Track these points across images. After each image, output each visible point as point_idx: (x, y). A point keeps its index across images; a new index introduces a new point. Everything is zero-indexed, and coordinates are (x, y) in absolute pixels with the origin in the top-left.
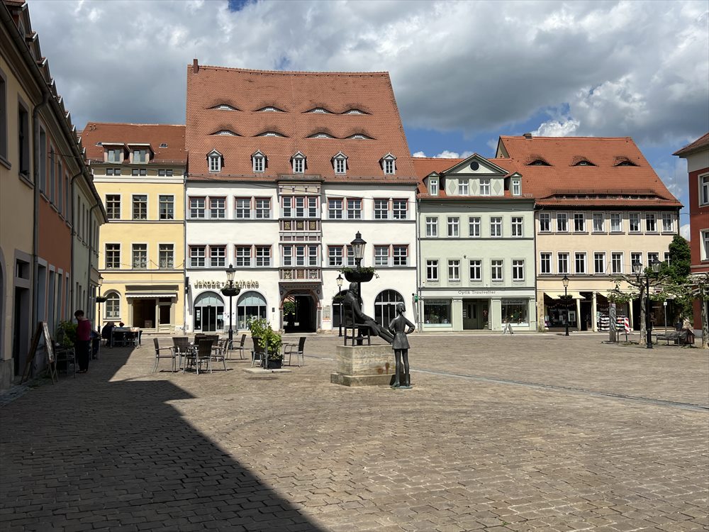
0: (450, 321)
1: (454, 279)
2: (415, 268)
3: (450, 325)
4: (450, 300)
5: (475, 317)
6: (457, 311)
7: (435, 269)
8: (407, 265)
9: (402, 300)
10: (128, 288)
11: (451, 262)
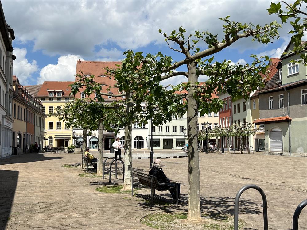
1: (160, 132)
2: (147, 129)
3: (159, 147)
6: (161, 143)
10: (55, 136)
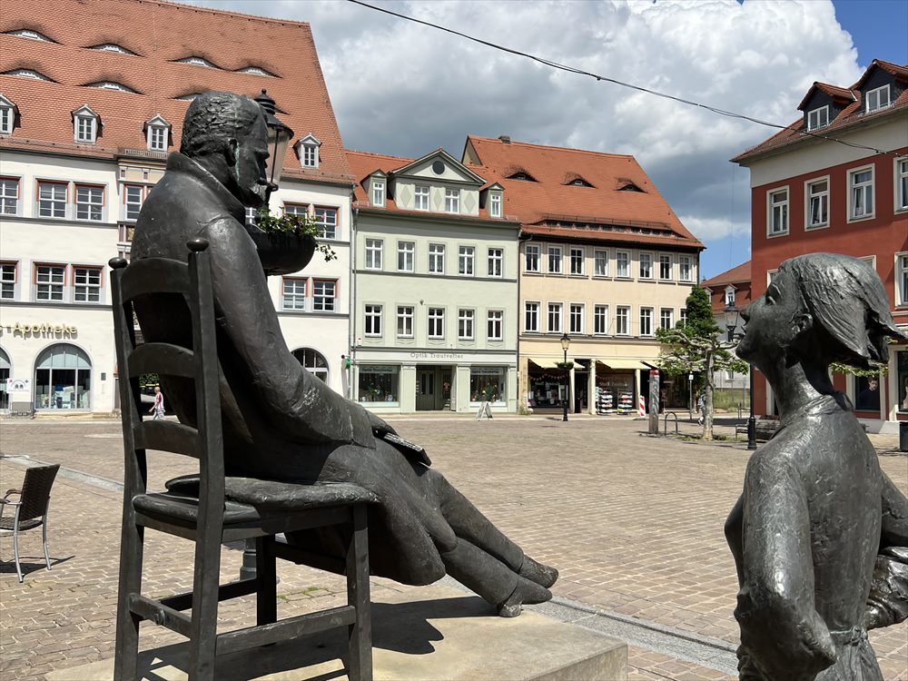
0: (396, 399)
1: (405, 335)
2: (347, 316)
3: (396, 404)
4: (399, 367)
5: (431, 392)
6: (408, 383)
7: (377, 319)
8: (335, 311)
9: (325, 365)
11: (400, 310)
